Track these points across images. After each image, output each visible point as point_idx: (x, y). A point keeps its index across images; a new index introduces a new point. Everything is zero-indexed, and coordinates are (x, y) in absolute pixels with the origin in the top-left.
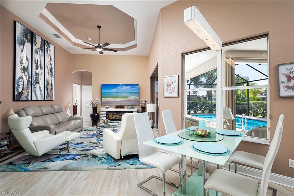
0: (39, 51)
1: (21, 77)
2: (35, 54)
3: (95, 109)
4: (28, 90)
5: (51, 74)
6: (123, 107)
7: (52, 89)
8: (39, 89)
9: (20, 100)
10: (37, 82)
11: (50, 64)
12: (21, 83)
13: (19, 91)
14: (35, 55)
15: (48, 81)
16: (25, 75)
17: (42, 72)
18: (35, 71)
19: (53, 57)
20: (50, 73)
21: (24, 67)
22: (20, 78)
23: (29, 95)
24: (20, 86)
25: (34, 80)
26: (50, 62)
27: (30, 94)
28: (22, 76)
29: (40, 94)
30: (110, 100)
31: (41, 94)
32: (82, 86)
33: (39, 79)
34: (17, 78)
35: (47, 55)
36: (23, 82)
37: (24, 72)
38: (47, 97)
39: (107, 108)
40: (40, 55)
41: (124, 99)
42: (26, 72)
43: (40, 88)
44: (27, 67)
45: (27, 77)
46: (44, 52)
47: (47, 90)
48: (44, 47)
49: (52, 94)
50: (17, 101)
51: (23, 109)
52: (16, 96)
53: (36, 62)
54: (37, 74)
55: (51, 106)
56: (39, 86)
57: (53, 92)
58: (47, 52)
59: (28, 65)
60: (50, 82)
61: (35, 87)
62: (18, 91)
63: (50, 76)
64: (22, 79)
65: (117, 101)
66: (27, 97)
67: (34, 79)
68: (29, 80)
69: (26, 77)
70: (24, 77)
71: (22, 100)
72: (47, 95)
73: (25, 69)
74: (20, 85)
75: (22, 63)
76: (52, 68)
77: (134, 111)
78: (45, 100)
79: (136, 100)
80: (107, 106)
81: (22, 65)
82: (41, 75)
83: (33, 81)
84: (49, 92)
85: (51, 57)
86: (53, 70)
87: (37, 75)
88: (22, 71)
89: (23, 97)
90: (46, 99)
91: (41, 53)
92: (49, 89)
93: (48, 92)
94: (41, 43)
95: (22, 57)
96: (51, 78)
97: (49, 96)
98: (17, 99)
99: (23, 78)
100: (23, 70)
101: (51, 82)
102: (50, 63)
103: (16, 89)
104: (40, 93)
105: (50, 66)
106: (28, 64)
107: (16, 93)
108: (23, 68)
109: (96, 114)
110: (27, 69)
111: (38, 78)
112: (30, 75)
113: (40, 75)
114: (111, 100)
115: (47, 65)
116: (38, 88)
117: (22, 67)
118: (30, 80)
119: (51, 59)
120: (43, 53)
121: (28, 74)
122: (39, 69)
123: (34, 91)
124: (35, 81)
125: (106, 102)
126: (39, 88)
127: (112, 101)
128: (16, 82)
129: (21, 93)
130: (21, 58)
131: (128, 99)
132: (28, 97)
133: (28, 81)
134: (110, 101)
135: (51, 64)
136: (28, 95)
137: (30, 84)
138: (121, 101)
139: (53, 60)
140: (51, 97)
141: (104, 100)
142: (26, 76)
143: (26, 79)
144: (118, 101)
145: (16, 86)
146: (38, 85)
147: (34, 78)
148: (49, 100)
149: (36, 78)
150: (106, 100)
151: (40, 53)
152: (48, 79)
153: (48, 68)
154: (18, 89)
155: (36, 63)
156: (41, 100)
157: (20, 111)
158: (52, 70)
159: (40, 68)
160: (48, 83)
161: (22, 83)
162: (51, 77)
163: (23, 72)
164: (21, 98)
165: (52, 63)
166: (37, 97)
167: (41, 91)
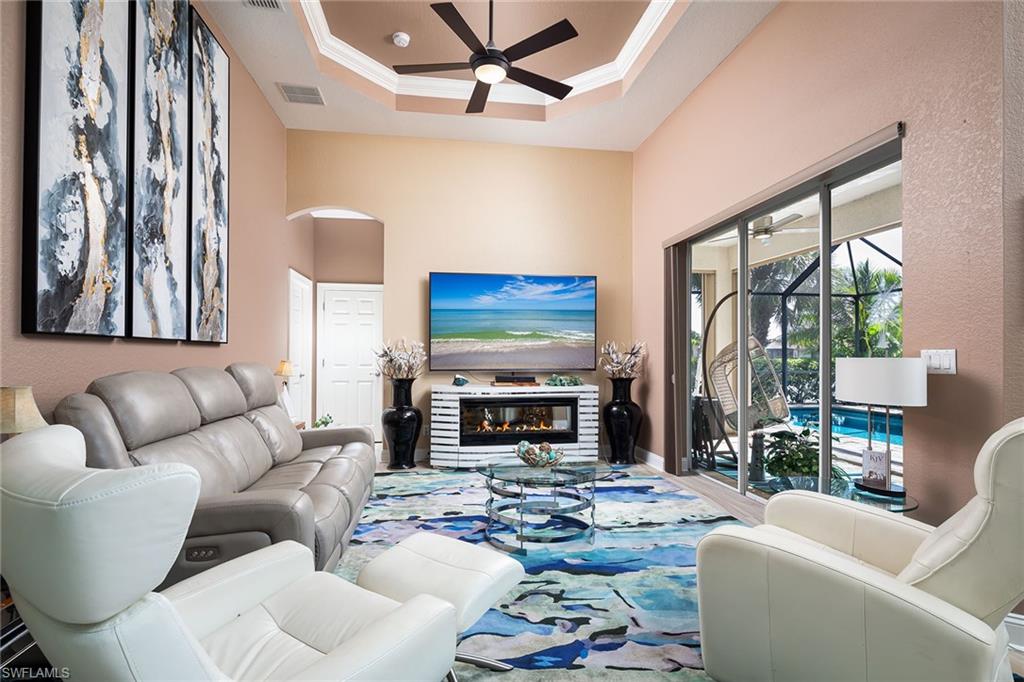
0: (163, 54)
1: (73, 182)
2: (147, 62)
3: (401, 388)
4: (115, 272)
5: (215, 202)
6: (531, 381)
7: (218, 284)
8: (165, 274)
9: (68, 330)
10: (157, 234)
11: (214, 150)
12: (72, 222)
13: (60, 266)
14: (146, 68)
15: (204, 234)
16: (94, 174)
17: (177, 181)
18: (148, 165)
19: (222, 112)
20: (211, 196)
21: (88, 119)
22: (65, 182)
23: (116, 304)
24: (65, 237)
25: (141, 214)
26: (213, 137)
27: (120, 296)
28: (75, 177)
29: (172, 302)
30: (467, 348)
31: (174, 302)
32: (318, 284)
33: (167, 217)
34: (47, 182)
35: (199, 95)
36: (86, 219)
37: (91, 157)
38: (199, 325)
39: (457, 383)
40: (172, 79)
41: (528, 343)
42: (99, 154)
43: (169, 269)
44: (107, 127)
45: (108, 186)
46: (186, 70)
47: (201, 285)
48: (185, 43)
49: (221, 312)
50: (47, 335)
51: (93, 390)
52: (39, 302)
53: (150, 110)
54: (157, 187)
55: (229, 370)
56: (167, 258)
57: (222, 300)
58: (202, 76)
59: (112, 115)
60: (211, 246)
61: (147, 261)
62: (53, 270)
63: (211, 210)
64: (80, 200)
65: (497, 352)
66: (106, 315)
67: (143, 214)
68: (116, 211)
69: (102, 190)
70: (91, 187)
71: (80, 331)
72: (201, 312)
73: (92, 138)
74: (68, 230)
75: (76, 93)
76: (218, 171)
77: (582, 396)
78: (192, 339)
79: (581, 348)
80: (458, 376)
81: (76, 106)
82: (175, 194)
83: (138, 221)
84: (208, 295)
85: (217, 113)
86: (224, 184)
87: (154, 193)
88: (78, 143)
89: (86, 315)
90: (195, 337)
91: (175, 71)
92: (209, 283)
93: (202, 298)
94: (177, 17)
95: (79, 55)
96: (214, 221)
97: (207, 320)
98: (45, 326)
99: (82, 188)
100: (82, 138)
101: (215, 246)
102: (213, 144)
103: (40, 258)
104: (170, 299)
105: (213, 158)
106: (114, 108)
107: (43, 284)
108: (82, 125)
109: (408, 410)
110: (108, 137)
111: (163, 207)
112: (123, 181)
113: (168, 193)
114: (475, 349)
115: (202, 148)
116: (162, 266)
117: (80, 113)
118: (123, 210)
119: (214, 120)
120: (183, 74)
121: (113, 173)
122: (165, 158)
123: (142, 284)
124: (146, 224)
125: (451, 355)
126: (164, 265)
127: (476, 353)
128: (40, 206)
129: (70, 287)
130: (74, 56)
131: (547, 342)
132: (109, 315)
133: (112, 217)
134: (468, 353)
135: (217, 147)
136: (108, 301)
137: (123, 235)
138: (519, 352)
139: (222, 125)
140: (216, 327)
141: (439, 347)
142: (100, 181)
143: (103, 201)
144: (502, 353)
145: (43, 232)
146: (160, 248)
147: (141, 203)
148: (209, 340)
149: (152, 207)
150: (451, 345)
151: (171, 67)
152: (203, 227)
153: (203, 166)
154: (52, 255)
155: (151, 121)
156: (176, 337)
157: (74, 404)
158: (219, 181)
159: (168, 150)
160: (205, 249)
161: (81, 224)
162: (217, 217)
163: (84, 149)
164: (72, 319)
165: (221, 143)
166: (154, 317)
167: (173, 285)
